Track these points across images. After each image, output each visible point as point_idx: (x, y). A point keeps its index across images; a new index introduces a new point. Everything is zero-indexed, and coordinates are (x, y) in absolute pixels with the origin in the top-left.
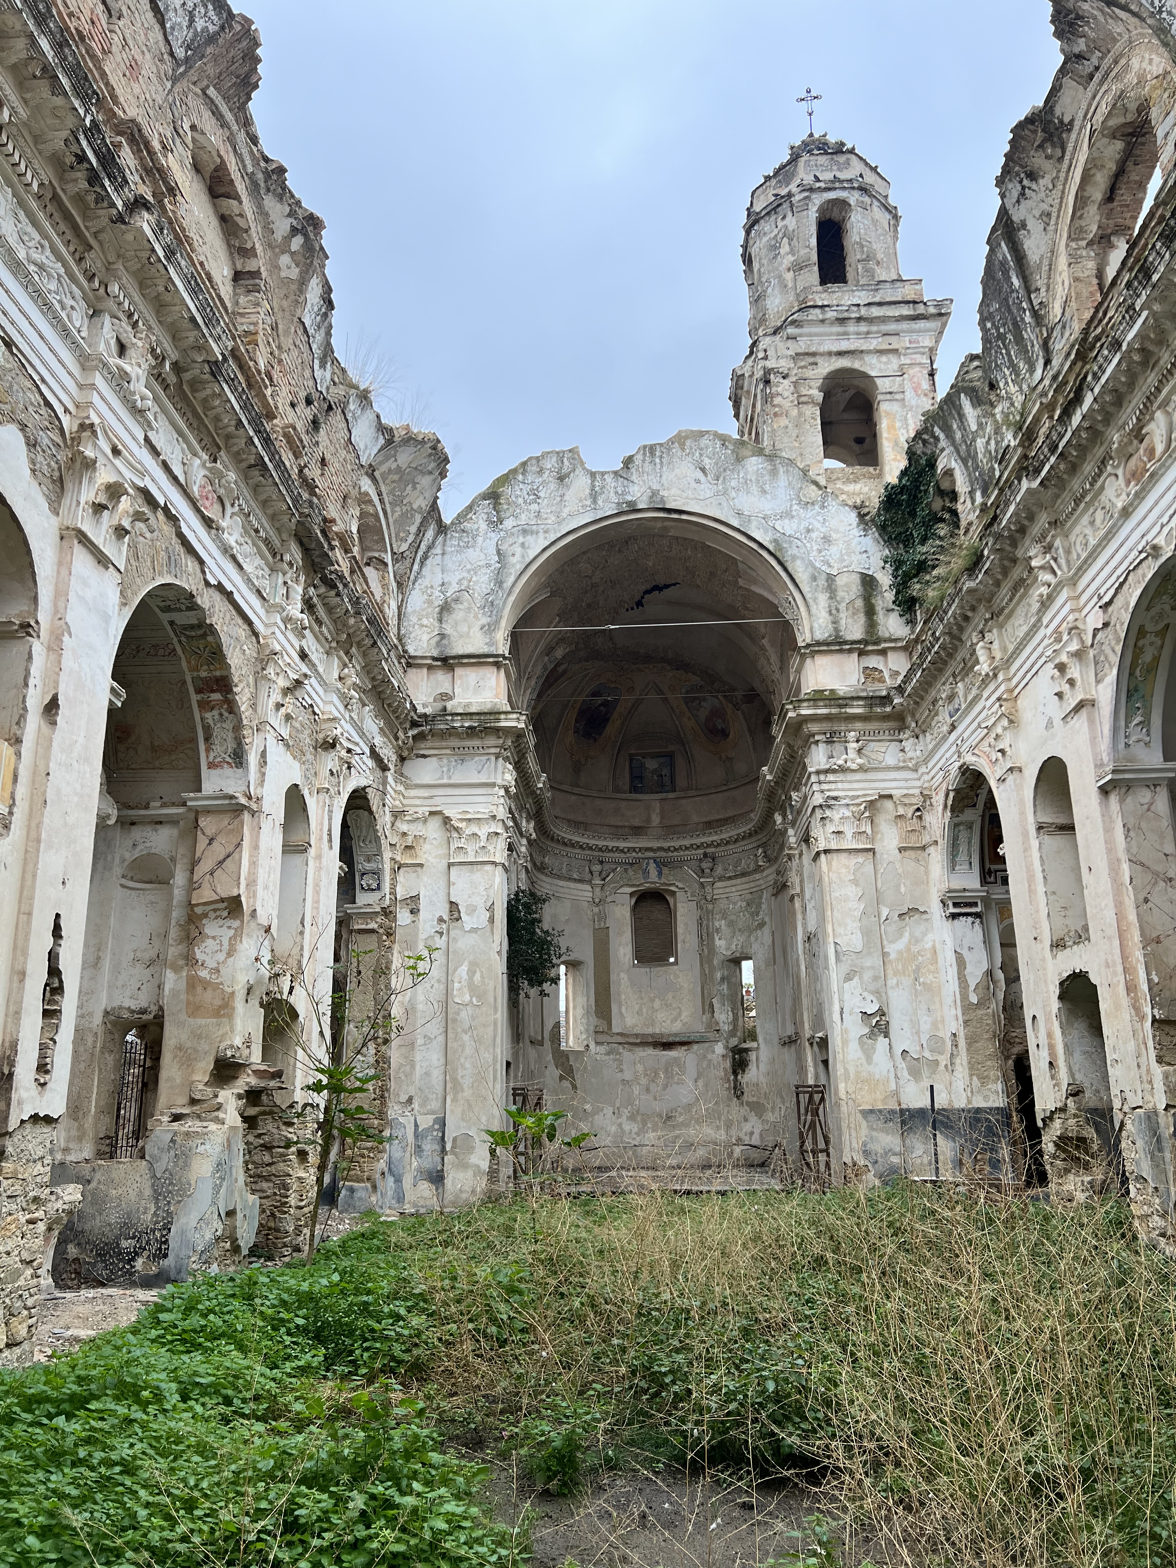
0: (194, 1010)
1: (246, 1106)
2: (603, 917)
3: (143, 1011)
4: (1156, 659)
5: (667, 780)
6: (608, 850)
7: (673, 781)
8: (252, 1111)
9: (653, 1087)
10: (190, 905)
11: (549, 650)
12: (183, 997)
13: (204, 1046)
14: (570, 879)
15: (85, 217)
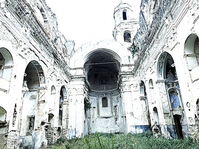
0: (39, 115)
1: (46, 128)
2: (98, 101)
3: (32, 116)
4: (162, 66)
5: (106, 83)
6: (98, 92)
7: (107, 83)
8: (46, 129)
9: (105, 123)
10: (38, 102)
11: (89, 67)
12: (37, 114)
13: (40, 120)
14: (94, 96)
15: (20, 15)
